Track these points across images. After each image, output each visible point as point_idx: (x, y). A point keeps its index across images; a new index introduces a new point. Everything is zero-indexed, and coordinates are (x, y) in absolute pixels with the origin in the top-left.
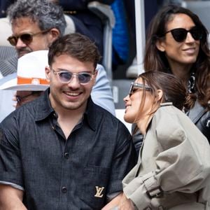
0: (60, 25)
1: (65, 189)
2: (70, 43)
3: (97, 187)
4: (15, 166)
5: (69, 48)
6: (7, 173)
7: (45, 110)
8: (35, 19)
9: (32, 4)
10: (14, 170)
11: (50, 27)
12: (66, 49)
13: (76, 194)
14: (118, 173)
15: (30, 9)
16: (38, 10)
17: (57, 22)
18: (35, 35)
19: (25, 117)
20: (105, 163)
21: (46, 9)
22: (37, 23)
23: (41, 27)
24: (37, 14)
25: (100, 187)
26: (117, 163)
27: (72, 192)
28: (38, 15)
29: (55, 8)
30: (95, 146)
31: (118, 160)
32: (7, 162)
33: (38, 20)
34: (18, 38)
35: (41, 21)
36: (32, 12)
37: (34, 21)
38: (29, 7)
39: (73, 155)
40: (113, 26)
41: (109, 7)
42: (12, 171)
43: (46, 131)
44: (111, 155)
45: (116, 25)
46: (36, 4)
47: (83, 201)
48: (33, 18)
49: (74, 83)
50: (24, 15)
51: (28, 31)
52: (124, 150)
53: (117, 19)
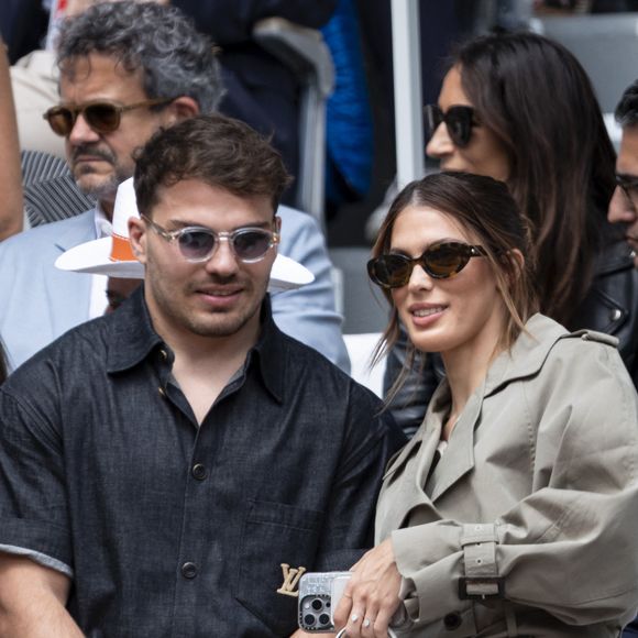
0: (202, 89)
1: (191, 568)
2: (202, 145)
3: (285, 566)
4: (45, 502)
5: (202, 159)
6: (22, 522)
7: (134, 340)
8: (134, 64)
9: (129, 18)
10: (43, 514)
11: (174, 92)
12: (193, 162)
13: (223, 581)
14: (345, 529)
15: (122, 34)
16: (144, 37)
17: (196, 80)
18: (128, 109)
19: (78, 361)
20: (311, 497)
21: (167, 38)
22: (137, 76)
23: (149, 90)
24: (140, 48)
25: (292, 566)
26: (343, 499)
27: (212, 578)
28: (143, 53)
29: (194, 40)
30: (282, 446)
31: (348, 491)
32: (23, 490)
33: (142, 68)
34: (77, 113)
35: (149, 72)
36: (127, 43)
37: (130, 70)
38: (119, 26)
39: (216, 471)
40: (327, 88)
41: (317, 35)
42: (35, 516)
43: (137, 401)
44: (328, 474)
45: (338, 88)
46: (141, 20)
47: (243, 603)
48: (127, 62)
49: (223, 260)
50: (101, 49)
51: (109, 95)
52: (365, 464)
53: (339, 70)
